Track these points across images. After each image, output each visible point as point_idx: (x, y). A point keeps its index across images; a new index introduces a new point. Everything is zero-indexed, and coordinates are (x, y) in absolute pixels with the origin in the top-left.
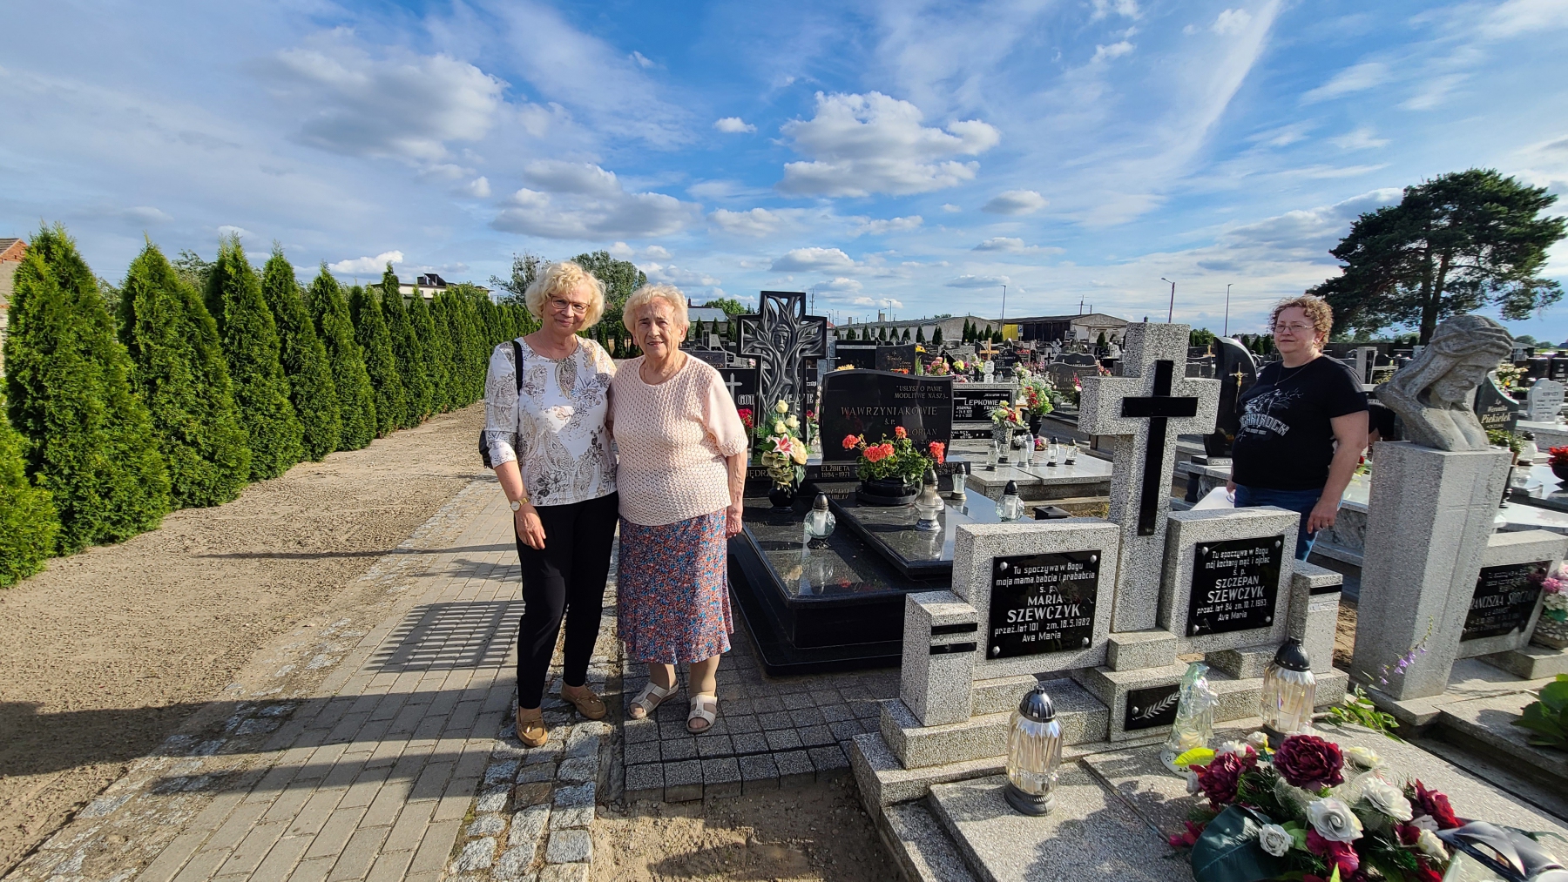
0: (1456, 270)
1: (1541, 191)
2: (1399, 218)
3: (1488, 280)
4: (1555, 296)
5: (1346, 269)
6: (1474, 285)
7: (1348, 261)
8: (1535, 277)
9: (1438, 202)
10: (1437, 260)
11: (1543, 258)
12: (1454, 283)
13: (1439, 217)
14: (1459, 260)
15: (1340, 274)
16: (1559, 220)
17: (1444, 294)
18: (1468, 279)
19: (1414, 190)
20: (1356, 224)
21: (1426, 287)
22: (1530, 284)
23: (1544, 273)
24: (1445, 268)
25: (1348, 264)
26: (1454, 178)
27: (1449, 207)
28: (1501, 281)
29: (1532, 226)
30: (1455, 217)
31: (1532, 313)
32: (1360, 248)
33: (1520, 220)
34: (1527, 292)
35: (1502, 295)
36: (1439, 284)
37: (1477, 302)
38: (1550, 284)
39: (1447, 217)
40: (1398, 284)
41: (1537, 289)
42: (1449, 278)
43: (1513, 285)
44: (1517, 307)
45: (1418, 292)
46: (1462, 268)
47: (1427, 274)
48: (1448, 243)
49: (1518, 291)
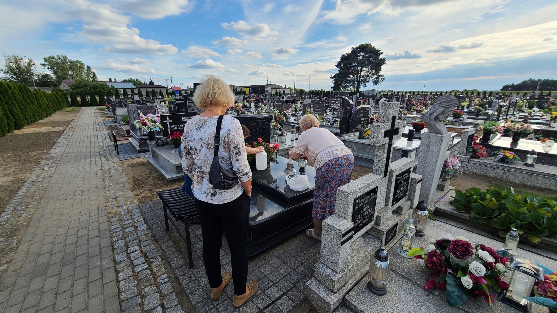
0: (364, 72)
1: (380, 50)
2: (351, 56)
3: (370, 75)
4: (383, 79)
5: (339, 71)
6: (368, 76)
8: (379, 74)
9: (359, 52)
10: (359, 68)
11: (381, 69)
12: (363, 76)
13: (359, 56)
14: (365, 69)
16: (384, 59)
17: (361, 78)
18: (366, 74)
19: (354, 48)
20: (341, 57)
22: (378, 76)
23: (381, 73)
24: (361, 71)
25: (340, 69)
26: (362, 45)
27: (361, 54)
28: (373, 75)
29: (379, 60)
30: (363, 56)
31: (379, 84)
32: (342, 65)
33: (376, 58)
34: (378, 78)
35: (373, 79)
36: (360, 76)
37: (368, 81)
38: (382, 76)
39: (361, 56)
40: (351, 75)
41: (380, 77)
42: (362, 74)
43: (375, 76)
44: (376, 82)
45: (356, 78)
46: (365, 71)
47: (357, 73)
48: (362, 64)
49: (376, 78)
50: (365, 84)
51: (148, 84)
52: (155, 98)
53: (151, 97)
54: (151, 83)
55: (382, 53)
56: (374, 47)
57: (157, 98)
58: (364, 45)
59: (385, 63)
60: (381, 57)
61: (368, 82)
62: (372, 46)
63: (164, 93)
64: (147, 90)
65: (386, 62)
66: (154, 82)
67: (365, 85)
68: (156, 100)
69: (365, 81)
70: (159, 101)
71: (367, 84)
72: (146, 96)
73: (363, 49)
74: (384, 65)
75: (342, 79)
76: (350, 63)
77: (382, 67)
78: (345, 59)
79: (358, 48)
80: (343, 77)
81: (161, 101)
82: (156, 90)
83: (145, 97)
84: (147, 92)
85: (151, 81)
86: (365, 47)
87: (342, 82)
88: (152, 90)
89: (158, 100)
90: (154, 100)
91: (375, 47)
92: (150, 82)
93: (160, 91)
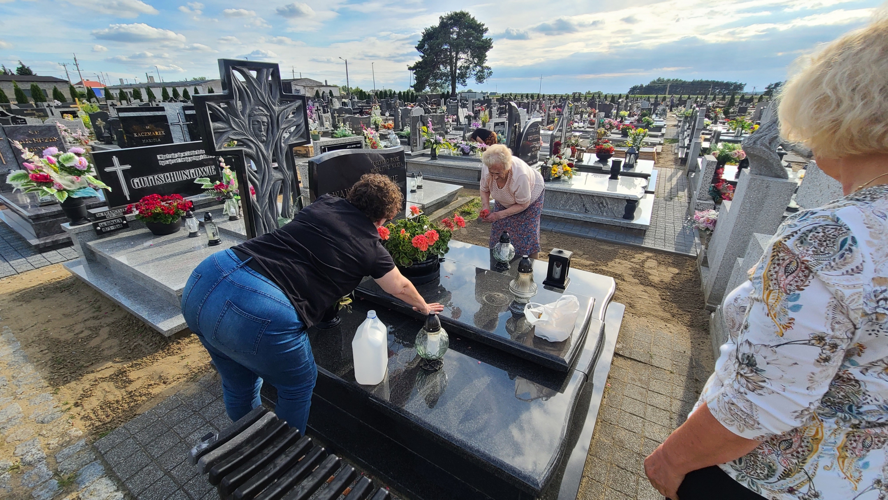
0: (461, 60)
1: (483, 25)
2: (440, 32)
3: (471, 66)
4: (491, 73)
5: (422, 57)
6: (468, 68)
7: (423, 53)
8: (484, 65)
9: (452, 25)
10: (454, 54)
11: (486, 57)
12: (461, 67)
13: (452, 33)
14: (462, 55)
15: (421, 60)
16: (490, 40)
17: (458, 71)
18: (466, 65)
19: (443, 19)
20: (423, 33)
21: (451, 68)
22: (483, 68)
23: (486, 64)
24: (457, 59)
25: (423, 55)
26: (456, 14)
27: (455, 28)
28: (476, 66)
29: (482, 41)
30: (458, 34)
31: (485, 81)
32: (426, 46)
33: (478, 39)
34: (482, 71)
35: (475, 73)
36: (456, 66)
37: (467, 76)
38: (489, 68)
39: (455, 33)
40: (441, 66)
41: (485, 70)
42: (459, 64)
43: (478, 68)
44: (480, 78)
45: (449, 70)
46: (463, 59)
47: (452, 62)
48: (458, 47)
49: (479, 71)
50: (464, 81)
51: (15, 73)
52: (45, 104)
53: (32, 102)
54: (24, 72)
55: (486, 30)
56: (474, 18)
57: (49, 106)
58: (458, 14)
59: (492, 47)
60: (486, 36)
61: (467, 78)
62: (472, 17)
63: (67, 95)
64: (16, 87)
65: (493, 44)
66: (32, 69)
67: (464, 83)
68: (48, 110)
69: (463, 76)
70: (57, 112)
71: (468, 81)
72: (17, 99)
73: (458, 21)
74: (491, 50)
75: (428, 71)
76: (439, 44)
77: (487, 53)
78: (430, 36)
79: (450, 18)
80: (429, 69)
81: (62, 113)
82: (41, 86)
83: (16, 103)
84: (18, 92)
85: (23, 66)
86: (461, 18)
87: (428, 77)
88: (32, 86)
89: (53, 109)
90: (44, 111)
91: (476, 19)
92: (21, 68)
93: (55, 91)
